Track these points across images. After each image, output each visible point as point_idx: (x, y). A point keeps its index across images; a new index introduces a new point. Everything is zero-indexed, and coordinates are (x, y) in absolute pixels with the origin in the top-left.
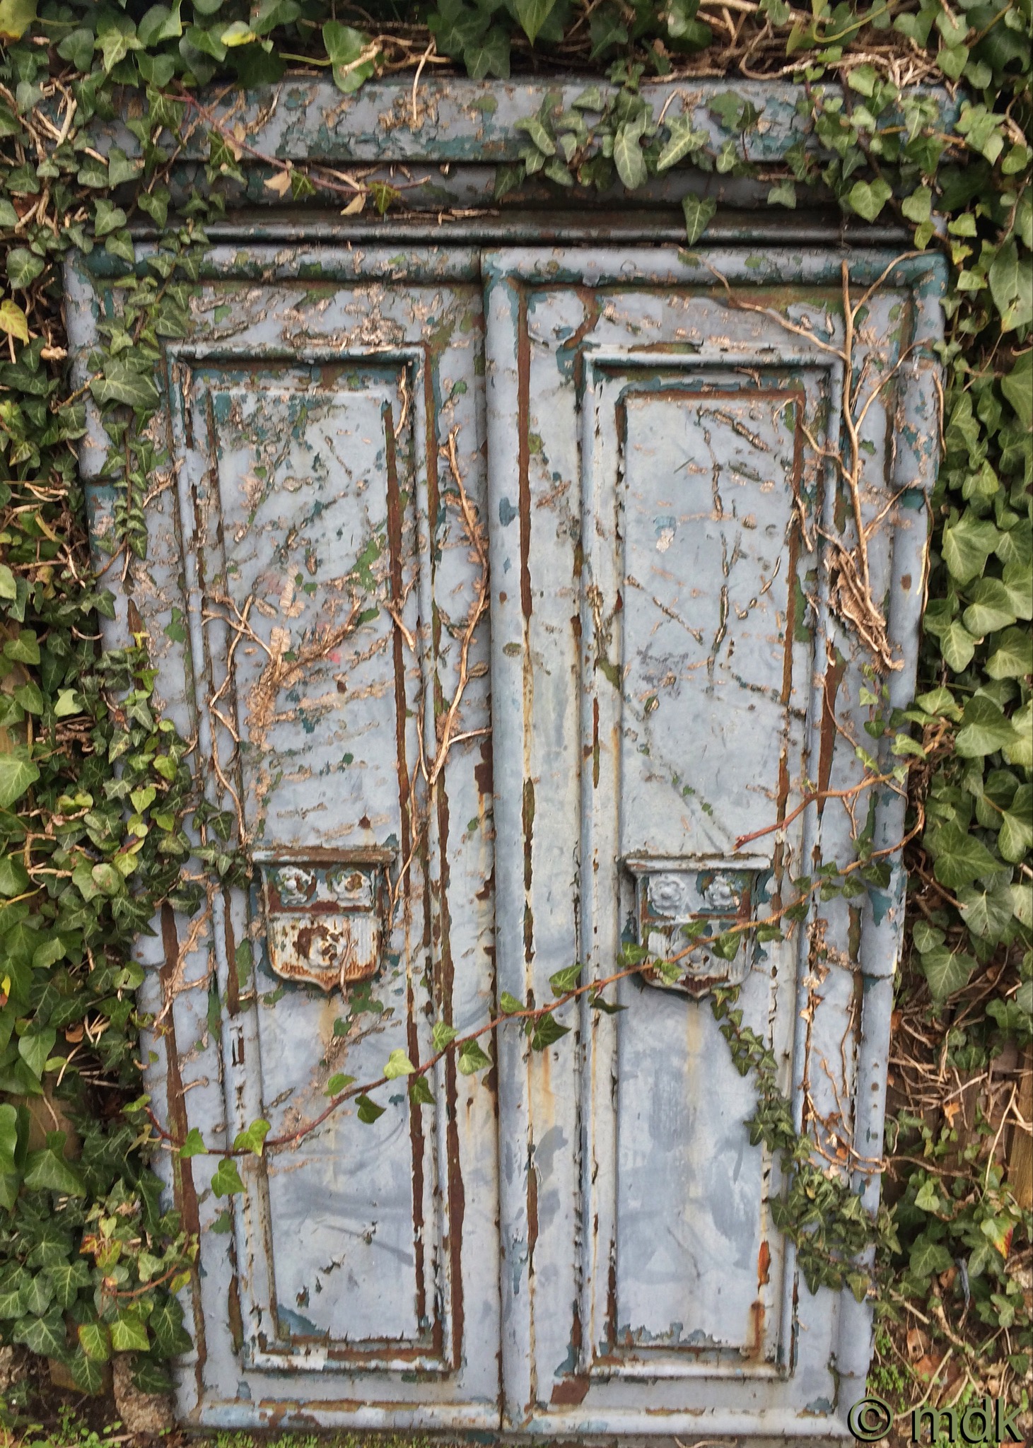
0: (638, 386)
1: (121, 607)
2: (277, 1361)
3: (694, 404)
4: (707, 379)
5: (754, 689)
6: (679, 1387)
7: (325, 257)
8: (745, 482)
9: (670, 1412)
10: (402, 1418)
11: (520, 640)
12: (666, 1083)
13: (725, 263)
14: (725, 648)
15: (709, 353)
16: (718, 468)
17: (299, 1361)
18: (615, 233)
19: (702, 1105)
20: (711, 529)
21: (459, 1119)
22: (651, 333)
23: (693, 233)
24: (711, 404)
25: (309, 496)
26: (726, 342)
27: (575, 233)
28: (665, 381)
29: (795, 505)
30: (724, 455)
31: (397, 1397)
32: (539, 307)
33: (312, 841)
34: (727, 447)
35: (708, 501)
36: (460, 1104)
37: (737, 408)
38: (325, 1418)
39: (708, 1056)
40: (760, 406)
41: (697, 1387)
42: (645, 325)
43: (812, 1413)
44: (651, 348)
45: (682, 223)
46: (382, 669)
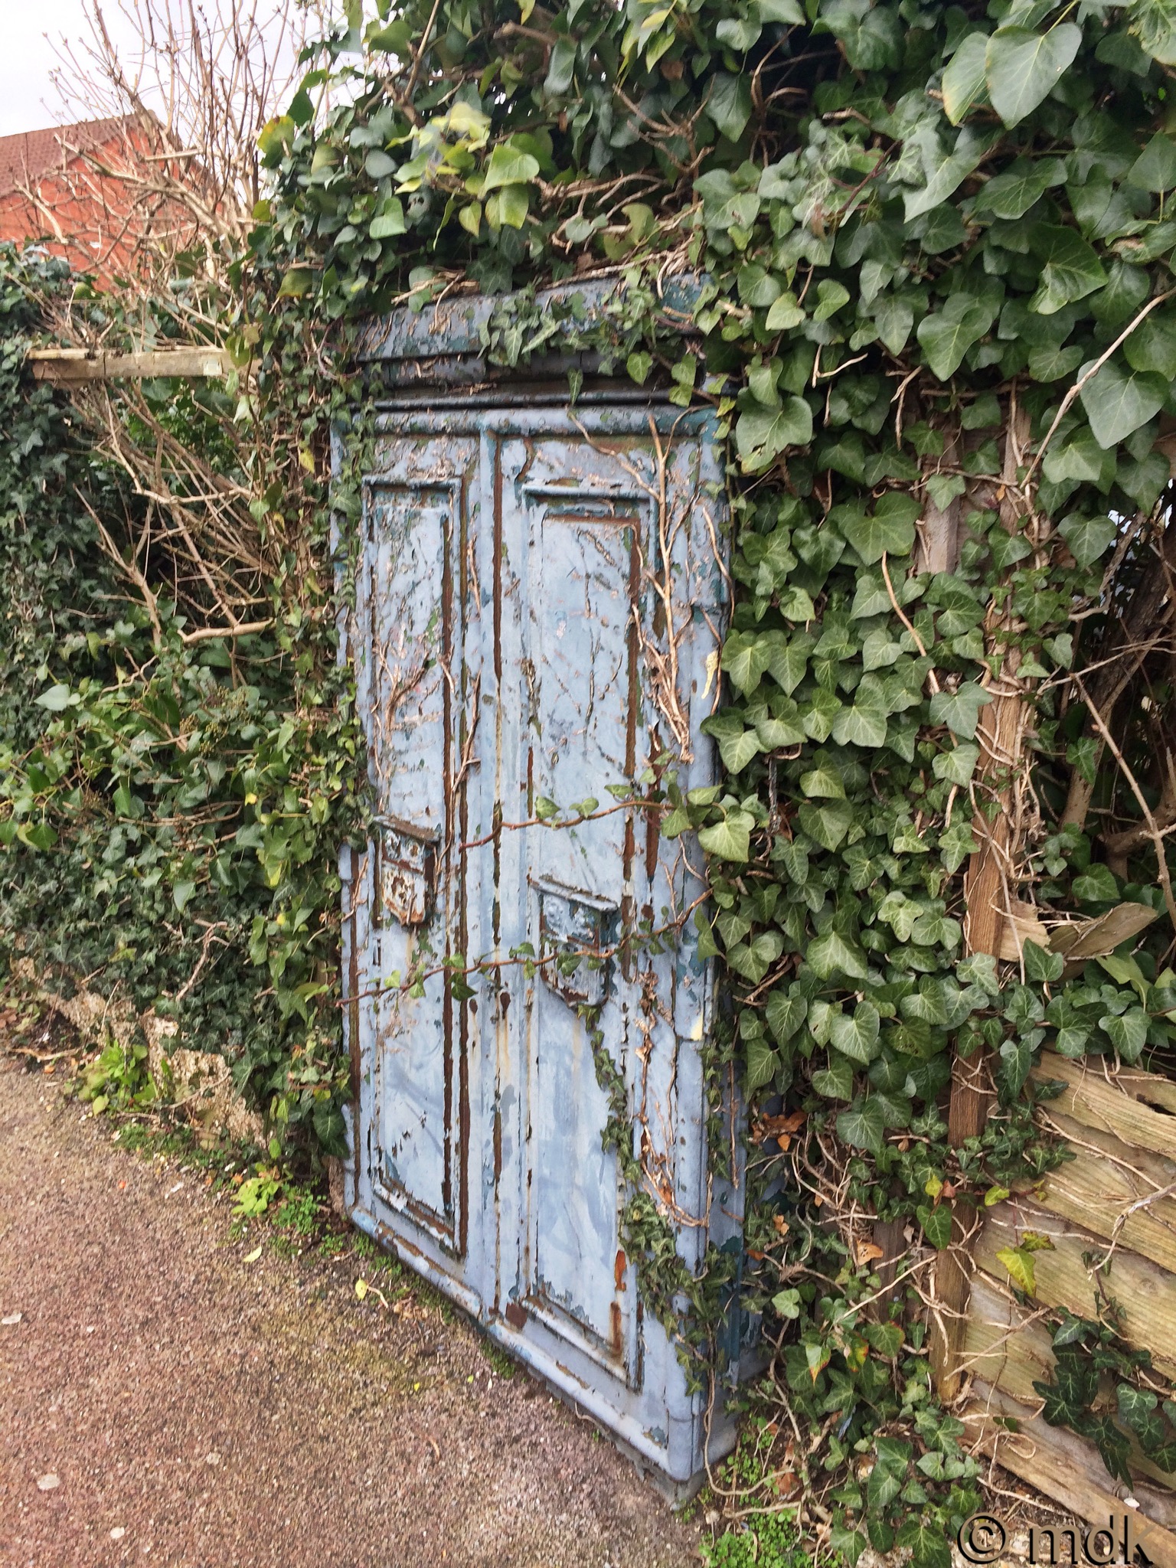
0: (553, 510)
1: (343, 640)
2: (384, 1193)
3: (575, 525)
4: (588, 507)
5: (610, 760)
6: (575, 1354)
7: (420, 419)
8: (602, 589)
9: (569, 1374)
10: (435, 1277)
11: (494, 694)
12: (563, 1079)
13: (591, 418)
14: (592, 722)
15: (584, 488)
16: (588, 576)
17: (393, 1200)
18: (538, 398)
19: (582, 1104)
20: (584, 621)
21: (469, 1054)
22: (560, 472)
23: (572, 396)
24: (585, 526)
25: (411, 577)
26: (597, 479)
27: (519, 399)
28: (567, 507)
29: (631, 611)
30: (591, 568)
31: (437, 1261)
32: (506, 451)
33: (406, 818)
34: (593, 561)
35: (583, 601)
36: (469, 1044)
37: (597, 528)
38: (404, 1252)
39: (584, 1063)
40: (610, 529)
41: (585, 1361)
42: (557, 465)
43: (652, 1438)
44: (560, 481)
45: (568, 389)
46: (435, 703)
